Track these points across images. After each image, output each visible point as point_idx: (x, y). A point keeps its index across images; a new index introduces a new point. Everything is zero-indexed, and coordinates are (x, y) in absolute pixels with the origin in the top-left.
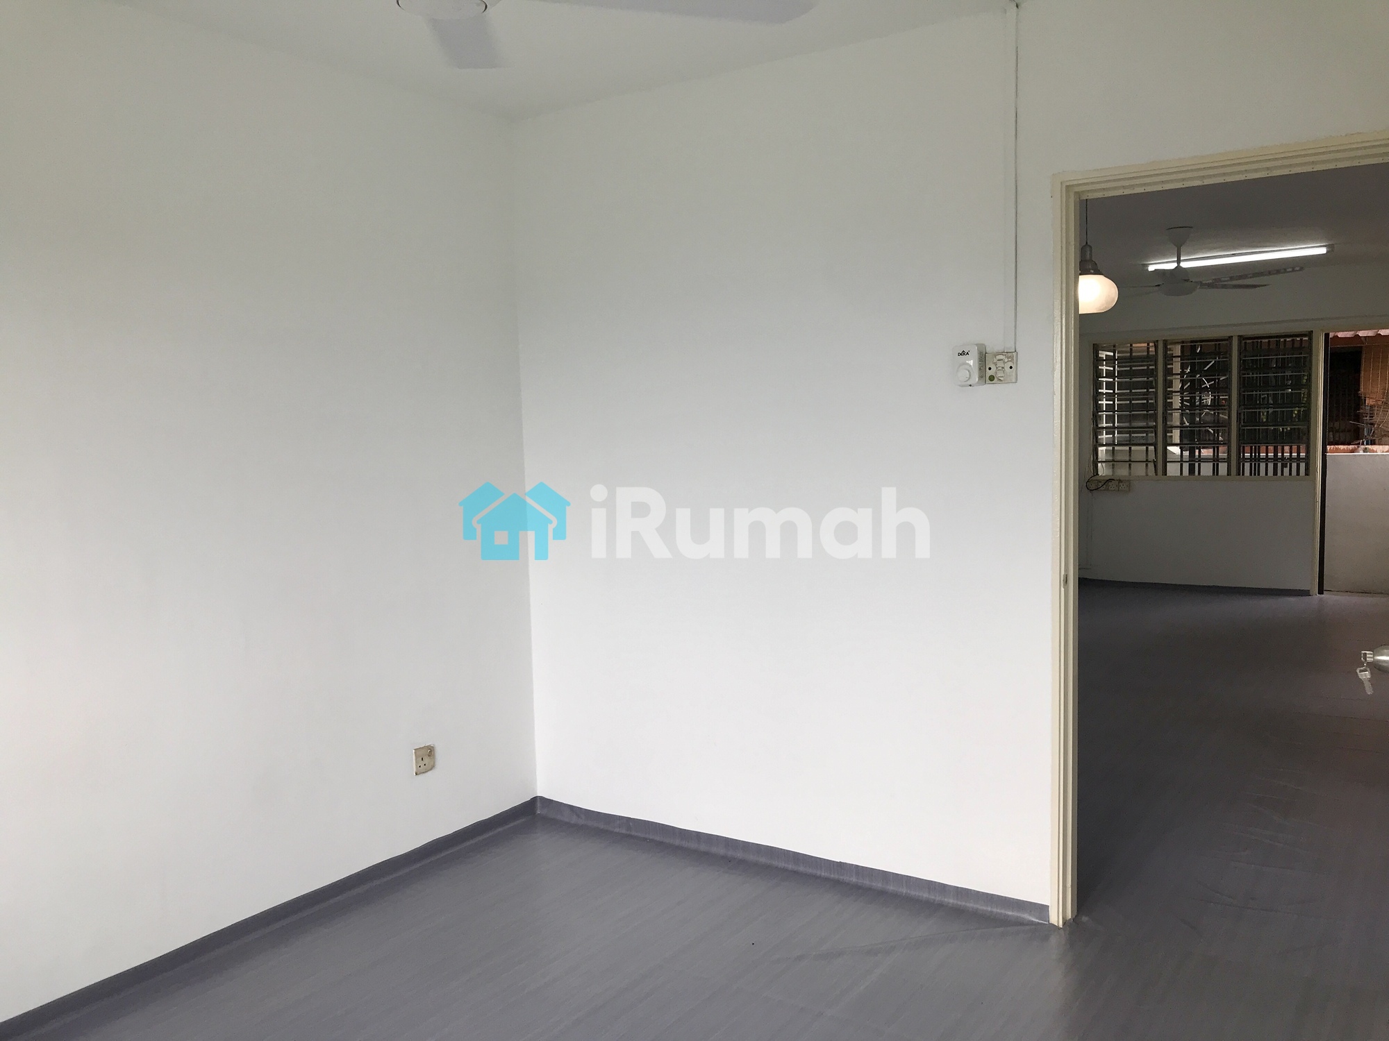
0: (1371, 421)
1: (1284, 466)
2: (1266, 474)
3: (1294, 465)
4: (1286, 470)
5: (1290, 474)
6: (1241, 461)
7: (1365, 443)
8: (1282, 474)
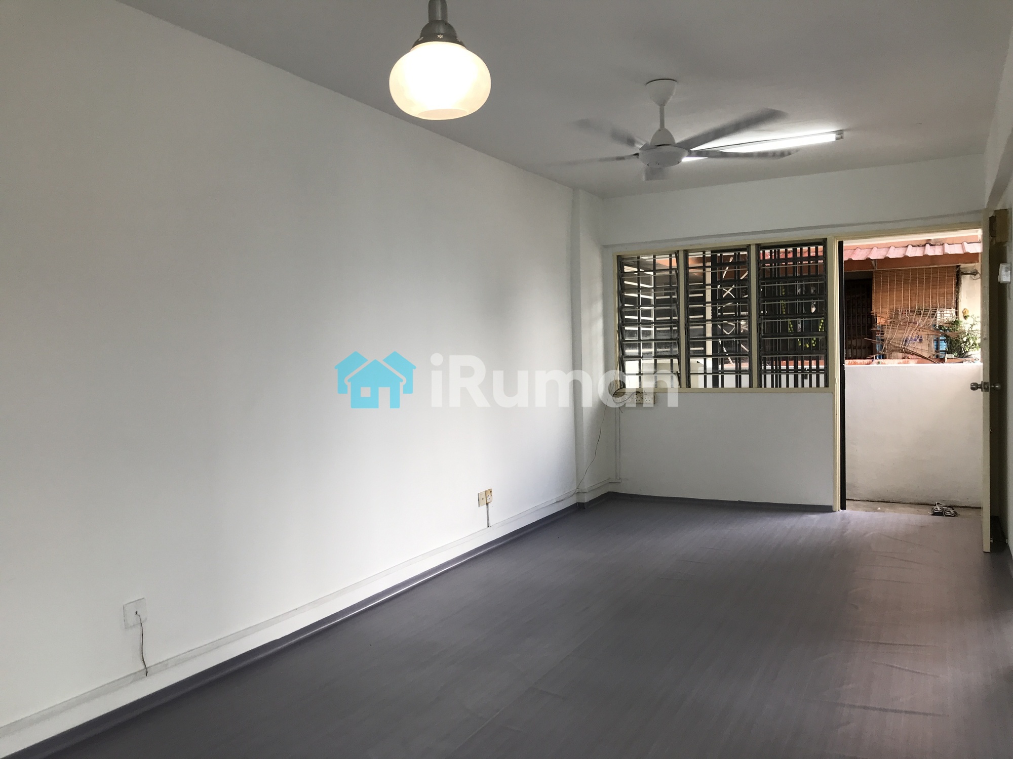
0: (882, 338)
1: (804, 377)
2: (788, 386)
3: (814, 377)
4: (807, 382)
5: (811, 386)
6: (762, 373)
7: (878, 358)
8: (803, 386)
